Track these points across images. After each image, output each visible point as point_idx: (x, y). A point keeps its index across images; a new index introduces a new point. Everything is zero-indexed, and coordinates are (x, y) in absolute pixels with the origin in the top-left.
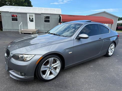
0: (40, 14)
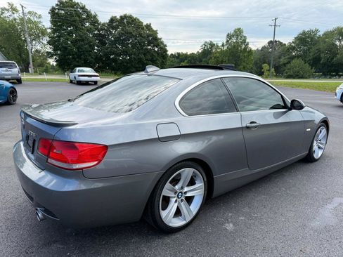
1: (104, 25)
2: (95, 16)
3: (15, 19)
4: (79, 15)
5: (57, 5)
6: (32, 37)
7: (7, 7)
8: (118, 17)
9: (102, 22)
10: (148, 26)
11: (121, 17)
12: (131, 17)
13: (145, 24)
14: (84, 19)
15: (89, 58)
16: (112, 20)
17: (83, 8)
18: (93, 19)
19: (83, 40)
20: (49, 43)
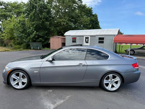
0: (95, 36)
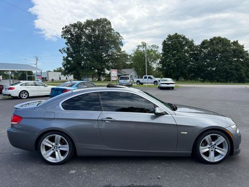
1: (197, 47)
2: (192, 42)
3: (144, 51)
4: (180, 43)
5: (167, 39)
6: (152, 60)
7: (141, 44)
8: (209, 40)
9: (197, 45)
10: (236, 43)
11: (211, 39)
12: (219, 38)
13: (232, 41)
14: (184, 45)
15: (184, 70)
16: (204, 43)
17: (184, 38)
18: (190, 44)
19: (181, 59)
20: (160, 62)
